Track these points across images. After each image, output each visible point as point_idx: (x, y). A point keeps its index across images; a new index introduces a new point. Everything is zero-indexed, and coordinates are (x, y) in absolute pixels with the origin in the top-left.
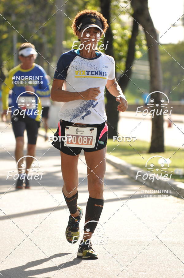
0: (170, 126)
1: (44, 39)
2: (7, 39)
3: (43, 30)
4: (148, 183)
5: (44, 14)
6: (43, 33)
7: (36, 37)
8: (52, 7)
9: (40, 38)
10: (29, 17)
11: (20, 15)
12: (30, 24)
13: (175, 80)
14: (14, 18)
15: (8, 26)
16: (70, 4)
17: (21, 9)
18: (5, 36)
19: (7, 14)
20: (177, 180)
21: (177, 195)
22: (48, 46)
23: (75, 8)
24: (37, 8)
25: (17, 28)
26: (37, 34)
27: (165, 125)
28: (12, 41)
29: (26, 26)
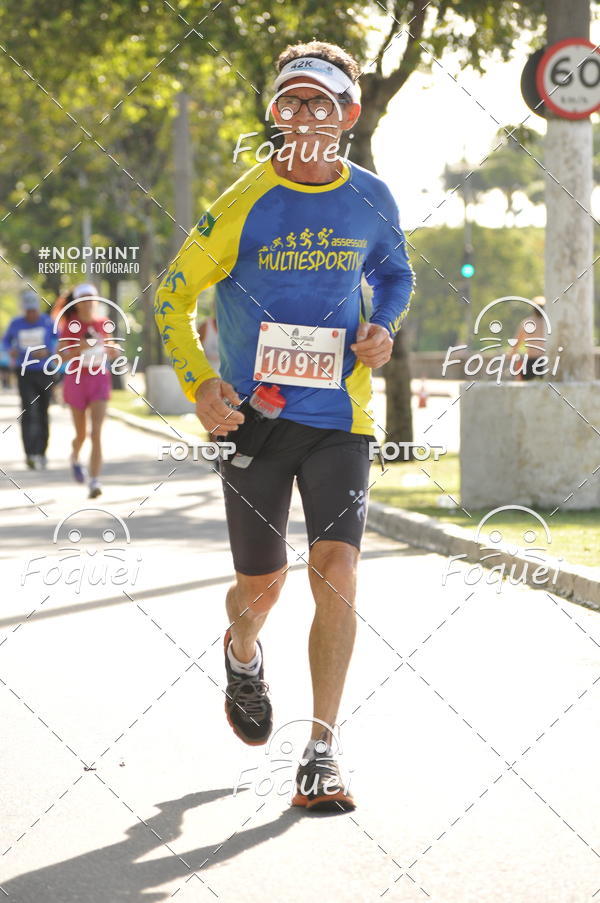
0: (422, 404)
1: (150, 225)
2: (69, 228)
3: (147, 207)
4: (381, 528)
5: (149, 173)
6: (148, 213)
7: (131, 222)
8: (164, 158)
9: (140, 223)
10: (115, 180)
11: (96, 177)
12: (118, 194)
13: (431, 306)
14: (83, 183)
15: (71, 201)
16: (204, 149)
17: (99, 163)
18: (65, 221)
19: (69, 173)
20: (444, 520)
21: (445, 550)
22: (158, 240)
23: (215, 157)
24: (134, 161)
25: (91, 205)
26: (134, 215)
27: (415, 402)
28: (81, 232)
29: (111, 199)
